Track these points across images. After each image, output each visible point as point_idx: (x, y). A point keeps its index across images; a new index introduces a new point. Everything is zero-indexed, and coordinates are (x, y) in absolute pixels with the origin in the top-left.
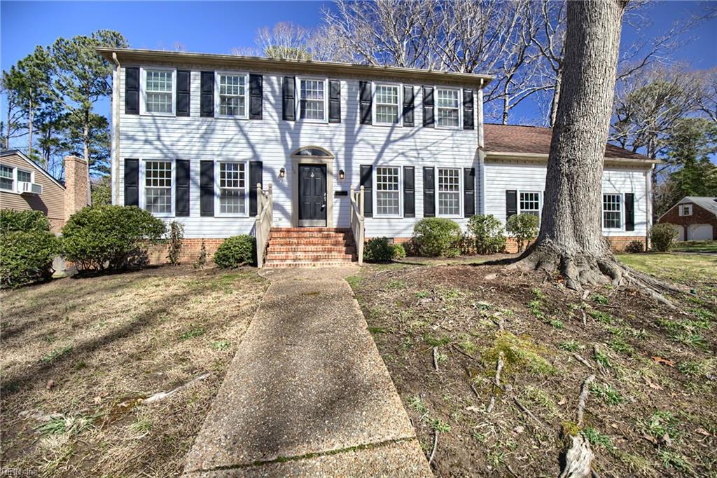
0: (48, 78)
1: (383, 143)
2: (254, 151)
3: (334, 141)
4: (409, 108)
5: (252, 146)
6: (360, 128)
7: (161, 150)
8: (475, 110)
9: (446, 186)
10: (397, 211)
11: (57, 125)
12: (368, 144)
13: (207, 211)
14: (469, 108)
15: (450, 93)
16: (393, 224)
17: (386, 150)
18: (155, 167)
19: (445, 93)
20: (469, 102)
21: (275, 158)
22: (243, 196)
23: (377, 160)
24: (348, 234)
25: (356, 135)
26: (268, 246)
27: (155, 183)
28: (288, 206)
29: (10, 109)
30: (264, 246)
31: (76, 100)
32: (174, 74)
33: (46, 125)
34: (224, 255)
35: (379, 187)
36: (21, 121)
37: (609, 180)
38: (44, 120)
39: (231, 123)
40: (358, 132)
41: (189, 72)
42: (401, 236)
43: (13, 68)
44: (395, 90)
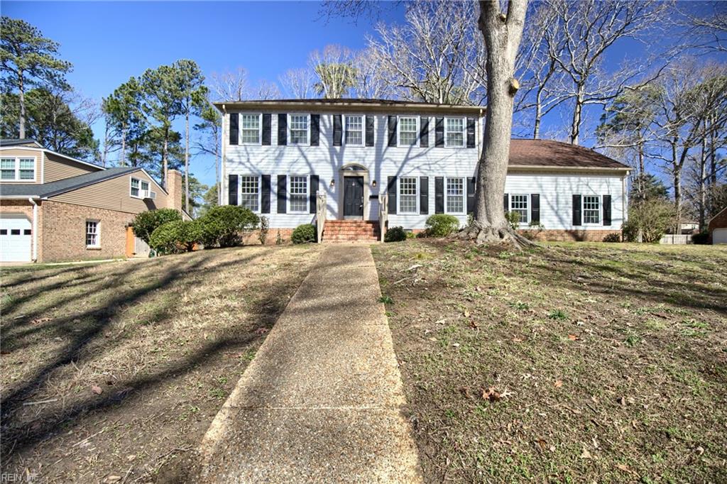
0: (138, 103)
1: (403, 160)
2: (311, 168)
3: (366, 159)
4: (424, 132)
5: (309, 164)
6: (386, 150)
7: (249, 168)
8: (476, 133)
9: (453, 191)
10: (415, 209)
11: (141, 141)
12: (392, 161)
13: (282, 209)
14: (471, 131)
15: (457, 121)
16: (409, 219)
17: (405, 165)
18: (248, 180)
19: (453, 121)
20: (471, 126)
21: (326, 173)
22: (305, 200)
23: (398, 173)
24: (376, 225)
25: (383, 155)
26: (324, 231)
27: (248, 191)
28: (335, 206)
29: (107, 129)
30: (322, 231)
31: (159, 121)
32: (261, 117)
33: (133, 141)
34: (298, 235)
35: (402, 192)
36: (116, 139)
37: (587, 185)
38: (131, 137)
39: (296, 149)
40: (385, 152)
41: (270, 115)
42: (417, 228)
43: (111, 96)
44: (414, 120)
